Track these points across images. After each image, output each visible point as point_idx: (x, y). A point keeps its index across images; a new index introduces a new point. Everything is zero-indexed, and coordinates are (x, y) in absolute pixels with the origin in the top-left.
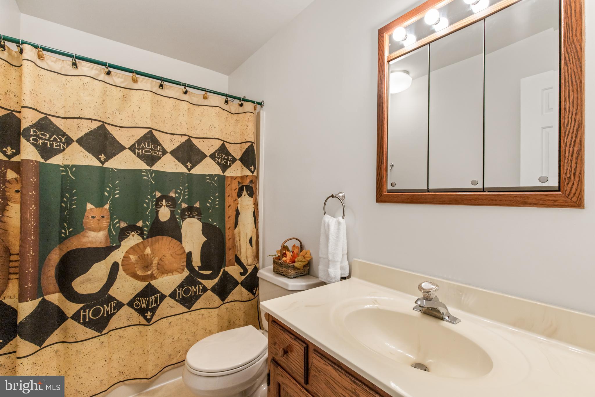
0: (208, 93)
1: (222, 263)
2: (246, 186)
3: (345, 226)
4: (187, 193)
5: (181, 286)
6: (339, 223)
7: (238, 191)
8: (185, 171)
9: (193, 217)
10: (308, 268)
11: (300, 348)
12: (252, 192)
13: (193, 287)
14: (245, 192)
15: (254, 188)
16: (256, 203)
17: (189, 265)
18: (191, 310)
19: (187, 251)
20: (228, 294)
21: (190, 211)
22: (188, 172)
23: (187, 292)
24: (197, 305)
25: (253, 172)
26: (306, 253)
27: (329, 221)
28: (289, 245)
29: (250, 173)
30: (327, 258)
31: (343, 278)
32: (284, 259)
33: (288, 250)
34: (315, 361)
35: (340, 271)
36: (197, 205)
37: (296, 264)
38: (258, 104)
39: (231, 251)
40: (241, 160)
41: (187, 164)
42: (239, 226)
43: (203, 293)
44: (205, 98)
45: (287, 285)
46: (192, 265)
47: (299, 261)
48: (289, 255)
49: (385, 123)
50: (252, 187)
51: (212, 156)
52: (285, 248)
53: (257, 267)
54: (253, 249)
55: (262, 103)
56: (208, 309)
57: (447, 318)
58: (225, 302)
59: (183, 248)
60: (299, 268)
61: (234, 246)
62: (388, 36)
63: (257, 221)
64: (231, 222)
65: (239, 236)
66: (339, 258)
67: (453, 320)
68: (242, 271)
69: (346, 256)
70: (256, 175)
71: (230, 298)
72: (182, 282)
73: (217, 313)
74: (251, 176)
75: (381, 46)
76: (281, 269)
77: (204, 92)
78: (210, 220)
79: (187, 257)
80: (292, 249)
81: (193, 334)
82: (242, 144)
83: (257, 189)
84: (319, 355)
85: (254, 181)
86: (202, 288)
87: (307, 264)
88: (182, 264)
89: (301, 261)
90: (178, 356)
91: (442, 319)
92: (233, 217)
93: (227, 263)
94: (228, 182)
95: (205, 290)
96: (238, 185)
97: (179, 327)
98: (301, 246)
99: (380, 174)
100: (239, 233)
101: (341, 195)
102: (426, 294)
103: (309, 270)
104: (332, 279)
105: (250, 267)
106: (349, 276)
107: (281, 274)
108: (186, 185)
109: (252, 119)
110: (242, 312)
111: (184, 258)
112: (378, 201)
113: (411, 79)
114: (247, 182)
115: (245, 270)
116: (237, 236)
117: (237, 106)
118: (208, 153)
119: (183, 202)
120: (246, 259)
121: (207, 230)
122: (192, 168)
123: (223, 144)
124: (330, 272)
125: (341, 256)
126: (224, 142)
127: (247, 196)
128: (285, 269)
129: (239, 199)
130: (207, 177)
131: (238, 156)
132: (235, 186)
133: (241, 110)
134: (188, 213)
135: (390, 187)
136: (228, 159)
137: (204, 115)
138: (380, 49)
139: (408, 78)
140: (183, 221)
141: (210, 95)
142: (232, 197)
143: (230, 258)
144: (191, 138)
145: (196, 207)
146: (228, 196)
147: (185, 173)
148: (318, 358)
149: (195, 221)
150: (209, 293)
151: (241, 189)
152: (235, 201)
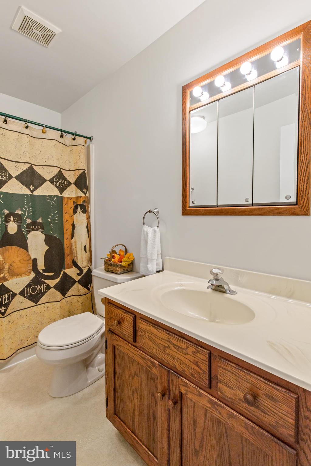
0: (46, 129)
1: (62, 266)
2: (80, 205)
3: (159, 233)
4: (31, 211)
5: (29, 285)
6: (155, 231)
7: (74, 209)
8: (29, 192)
9: (37, 230)
10: (132, 266)
11: (130, 318)
12: (85, 210)
13: (39, 286)
14: (79, 210)
15: (86, 206)
16: (88, 219)
17: (35, 268)
18: (37, 304)
19: (33, 258)
20: (68, 290)
21: (34, 226)
22: (31, 194)
23: (34, 290)
24: (42, 300)
25: (85, 194)
26: (130, 255)
27: (147, 230)
28: (117, 249)
29: (83, 195)
30: (147, 258)
31: (158, 272)
32: (113, 260)
33: (116, 253)
34: (142, 325)
35: (156, 266)
36: (40, 220)
37: (123, 264)
38: (88, 139)
39: (69, 256)
40: (75, 184)
41: (30, 187)
42: (75, 237)
43: (47, 290)
44: (43, 132)
45: (116, 279)
46: (37, 268)
47: (125, 261)
48: (117, 257)
49: (188, 157)
50: (85, 206)
51: (52, 181)
52: (114, 252)
53: (91, 268)
54: (87, 255)
55: (92, 138)
56: (52, 303)
57: (228, 292)
58: (65, 297)
59: (29, 255)
60: (126, 266)
61: (71, 252)
62: (189, 92)
63: (89, 233)
64: (69, 234)
65: (76, 245)
66: (155, 257)
67: (233, 293)
68: (79, 272)
69: (160, 255)
70: (88, 196)
71: (69, 293)
72: (30, 282)
73: (59, 305)
74: (84, 197)
75: (185, 99)
76: (111, 268)
77: (42, 128)
78: (51, 232)
79: (33, 263)
80: (119, 252)
81: (40, 322)
82: (76, 171)
83: (89, 207)
84: (144, 321)
85: (87, 200)
86: (46, 286)
87: (131, 263)
88: (29, 268)
89: (126, 261)
90: (29, 341)
91: (225, 292)
92: (70, 230)
93: (66, 266)
94: (65, 201)
95: (49, 288)
96: (74, 204)
97: (28, 318)
98: (126, 250)
99: (184, 195)
100: (75, 242)
101: (156, 210)
102: (215, 276)
103: (132, 268)
104: (150, 273)
105: (85, 268)
106: (163, 270)
107: (111, 272)
108: (30, 204)
109: (83, 151)
110: (80, 304)
111: (31, 263)
112: (183, 214)
113: (206, 123)
114: (81, 202)
115: (81, 271)
116: (73, 245)
117: (71, 140)
118: (48, 178)
119: (28, 218)
120: (81, 263)
121: (49, 240)
122: (34, 190)
123: (60, 171)
124: (148, 268)
125: (157, 256)
126: (61, 169)
127: (81, 212)
128: (115, 268)
129: (75, 216)
130: (48, 198)
131: (72, 180)
132: (71, 205)
133: (74, 143)
134: (32, 227)
135: (191, 204)
136: (64, 183)
137: (43, 147)
138: (184, 102)
139: (204, 122)
140: (28, 234)
141: (48, 130)
142: (69, 214)
143: (69, 262)
144: (32, 165)
145: (39, 222)
146: (65, 213)
147: (29, 194)
148: (143, 323)
149: (39, 233)
150: (53, 290)
151: (76, 208)
152: (71, 217)
